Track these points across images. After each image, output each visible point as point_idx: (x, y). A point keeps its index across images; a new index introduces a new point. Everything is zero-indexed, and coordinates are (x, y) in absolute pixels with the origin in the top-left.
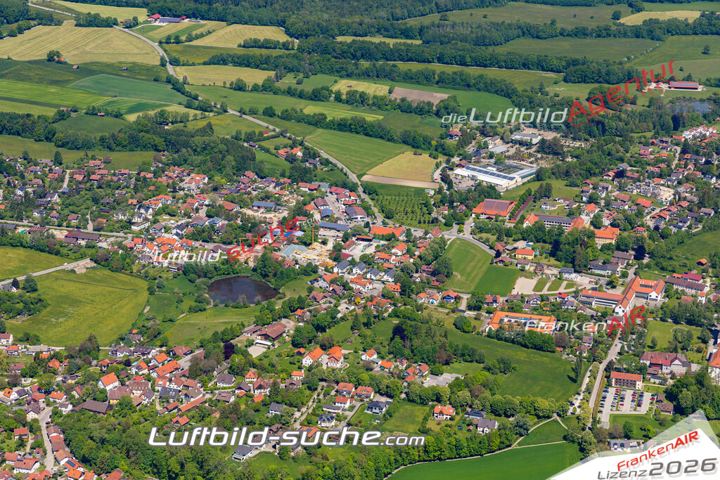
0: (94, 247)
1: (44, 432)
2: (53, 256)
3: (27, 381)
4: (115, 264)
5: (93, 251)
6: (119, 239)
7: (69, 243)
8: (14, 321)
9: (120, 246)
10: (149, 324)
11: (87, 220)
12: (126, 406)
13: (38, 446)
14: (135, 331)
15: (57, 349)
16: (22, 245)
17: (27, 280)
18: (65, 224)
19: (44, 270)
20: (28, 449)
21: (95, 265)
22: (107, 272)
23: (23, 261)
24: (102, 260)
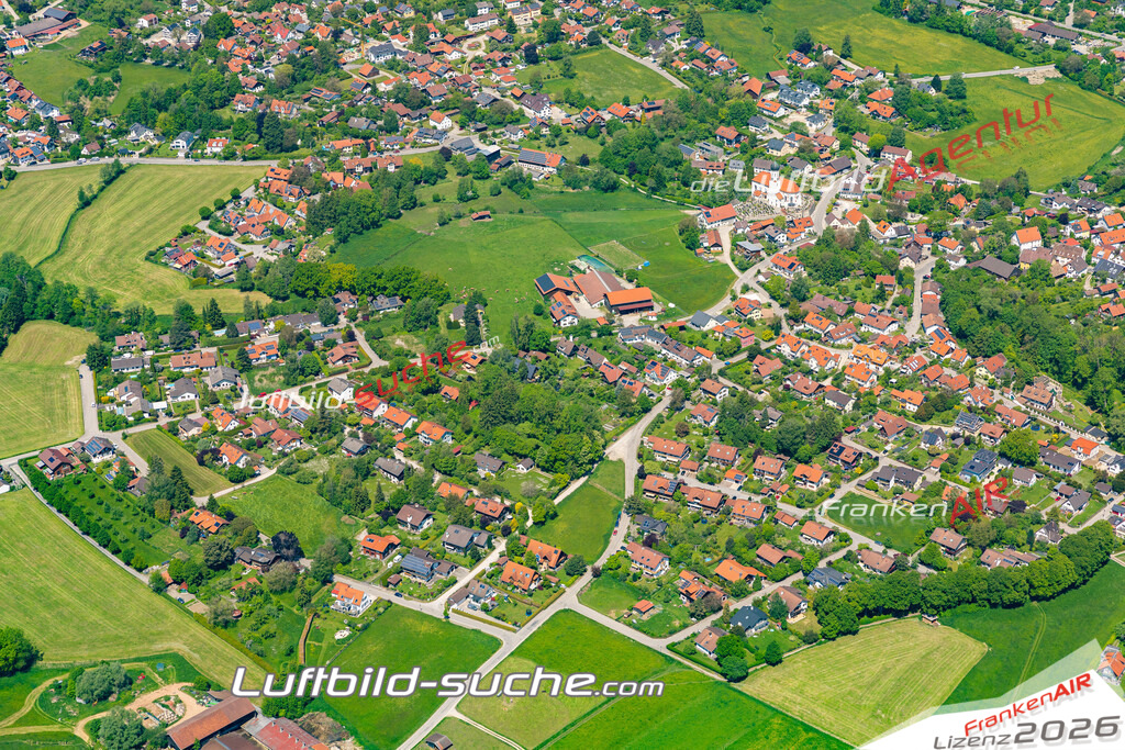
0: (1065, 49)
1: (918, 288)
2: (1002, 54)
3: (914, 218)
4: (1088, 79)
5: (1063, 55)
6: (1107, 44)
7: (1031, 39)
8: (919, 135)
9: (1106, 52)
10: (1113, 171)
11: (1067, 10)
12: (1041, 274)
13: (904, 303)
14: (1088, 178)
15: (969, 182)
16: (962, 32)
17: (953, 81)
18: (1032, 11)
19: (983, 73)
20: (889, 305)
21: (1060, 75)
22: (1075, 88)
23: (955, 54)
24: (1073, 71)
